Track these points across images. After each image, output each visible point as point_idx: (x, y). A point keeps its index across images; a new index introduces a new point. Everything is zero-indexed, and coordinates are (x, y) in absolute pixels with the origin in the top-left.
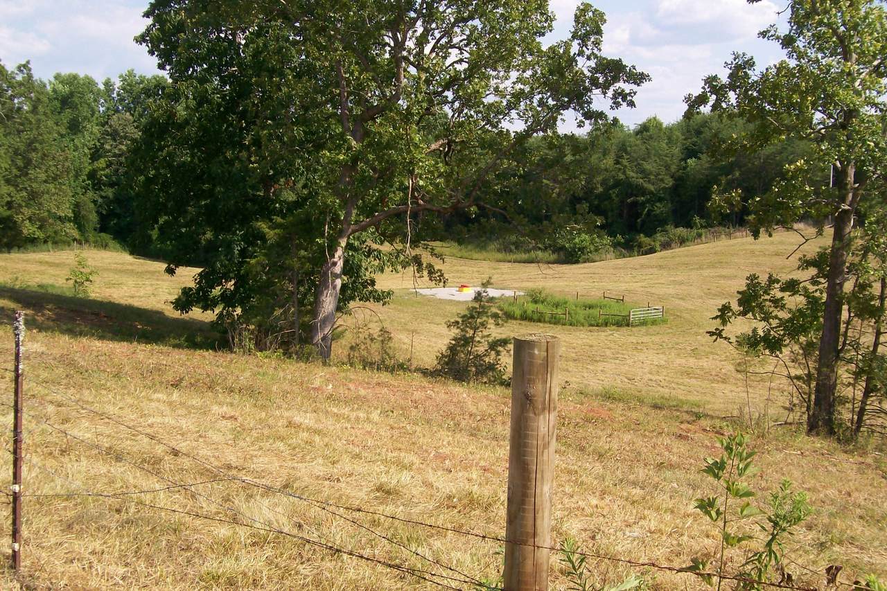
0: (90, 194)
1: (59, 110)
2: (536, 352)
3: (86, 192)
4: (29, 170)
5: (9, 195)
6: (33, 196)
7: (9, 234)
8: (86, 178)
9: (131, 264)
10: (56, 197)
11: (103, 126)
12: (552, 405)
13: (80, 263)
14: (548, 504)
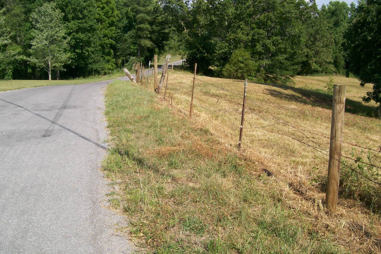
0: (342, 53)
1: (330, 17)
2: (337, 87)
3: (340, 52)
4: (316, 42)
5: (307, 52)
6: (317, 53)
7: (307, 68)
8: (341, 46)
9: (356, 83)
10: (326, 54)
11: (349, 23)
12: (341, 102)
13: (331, 81)
14: (340, 130)
